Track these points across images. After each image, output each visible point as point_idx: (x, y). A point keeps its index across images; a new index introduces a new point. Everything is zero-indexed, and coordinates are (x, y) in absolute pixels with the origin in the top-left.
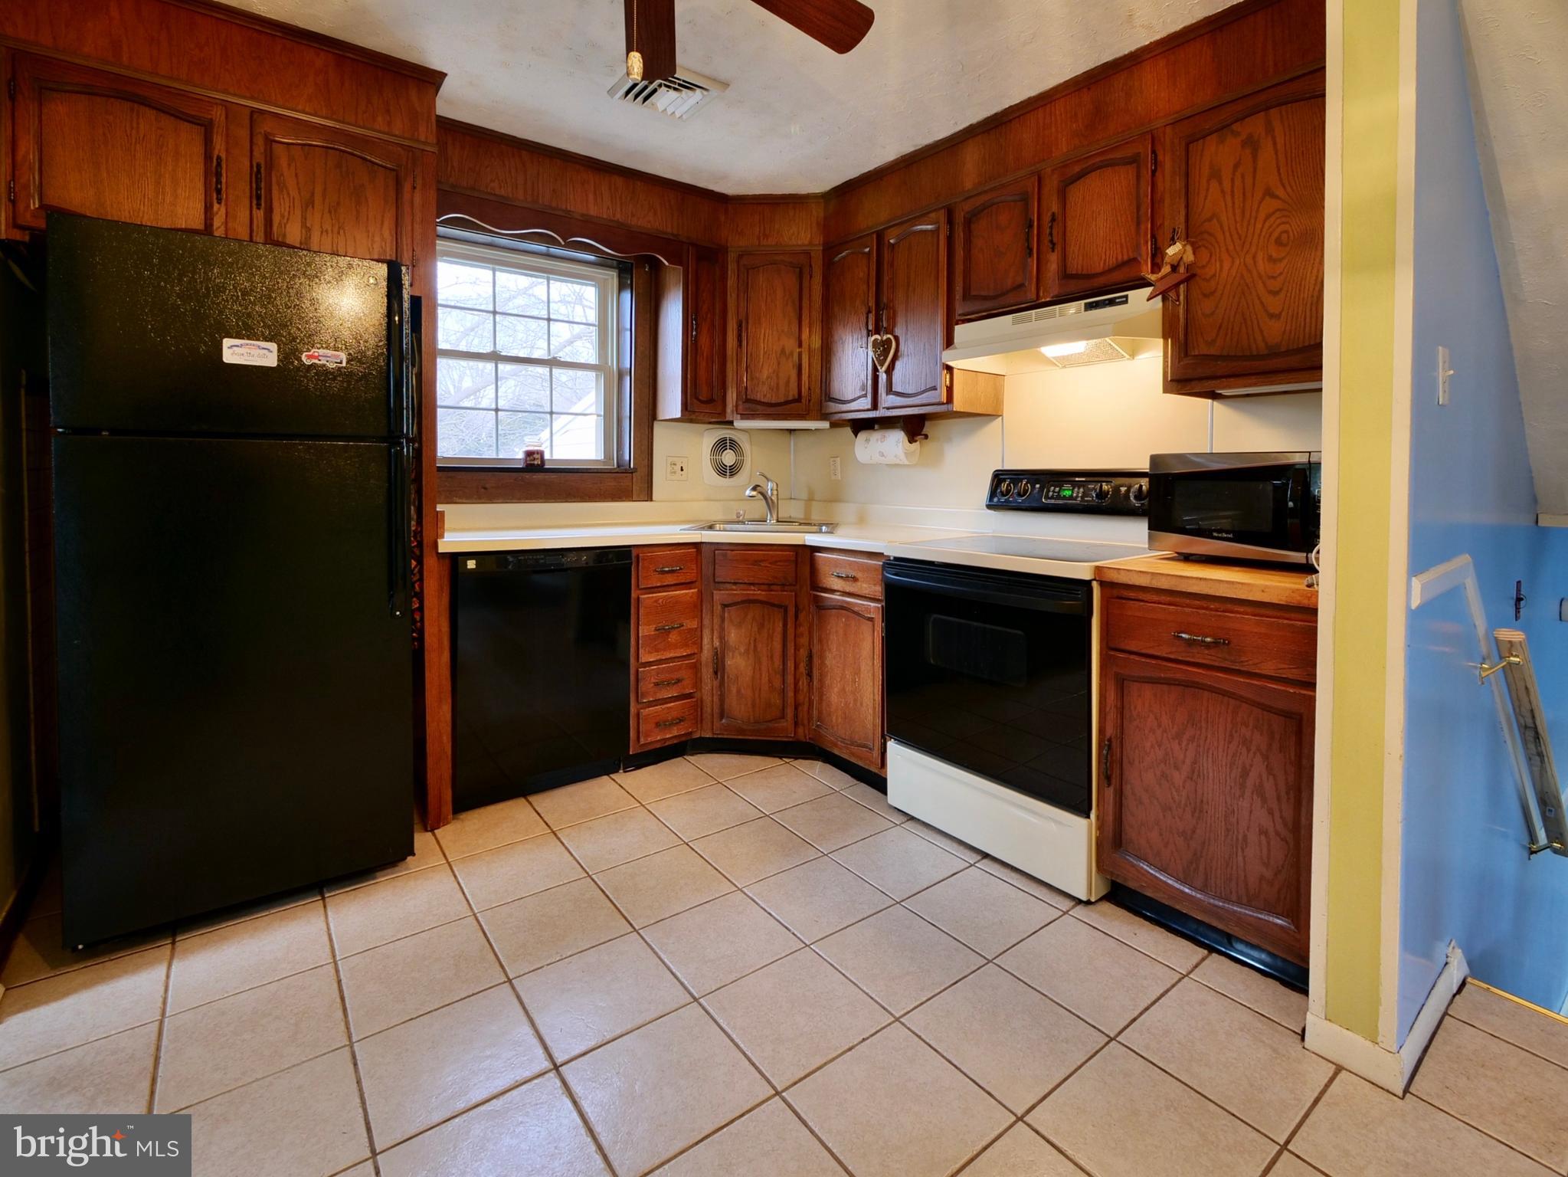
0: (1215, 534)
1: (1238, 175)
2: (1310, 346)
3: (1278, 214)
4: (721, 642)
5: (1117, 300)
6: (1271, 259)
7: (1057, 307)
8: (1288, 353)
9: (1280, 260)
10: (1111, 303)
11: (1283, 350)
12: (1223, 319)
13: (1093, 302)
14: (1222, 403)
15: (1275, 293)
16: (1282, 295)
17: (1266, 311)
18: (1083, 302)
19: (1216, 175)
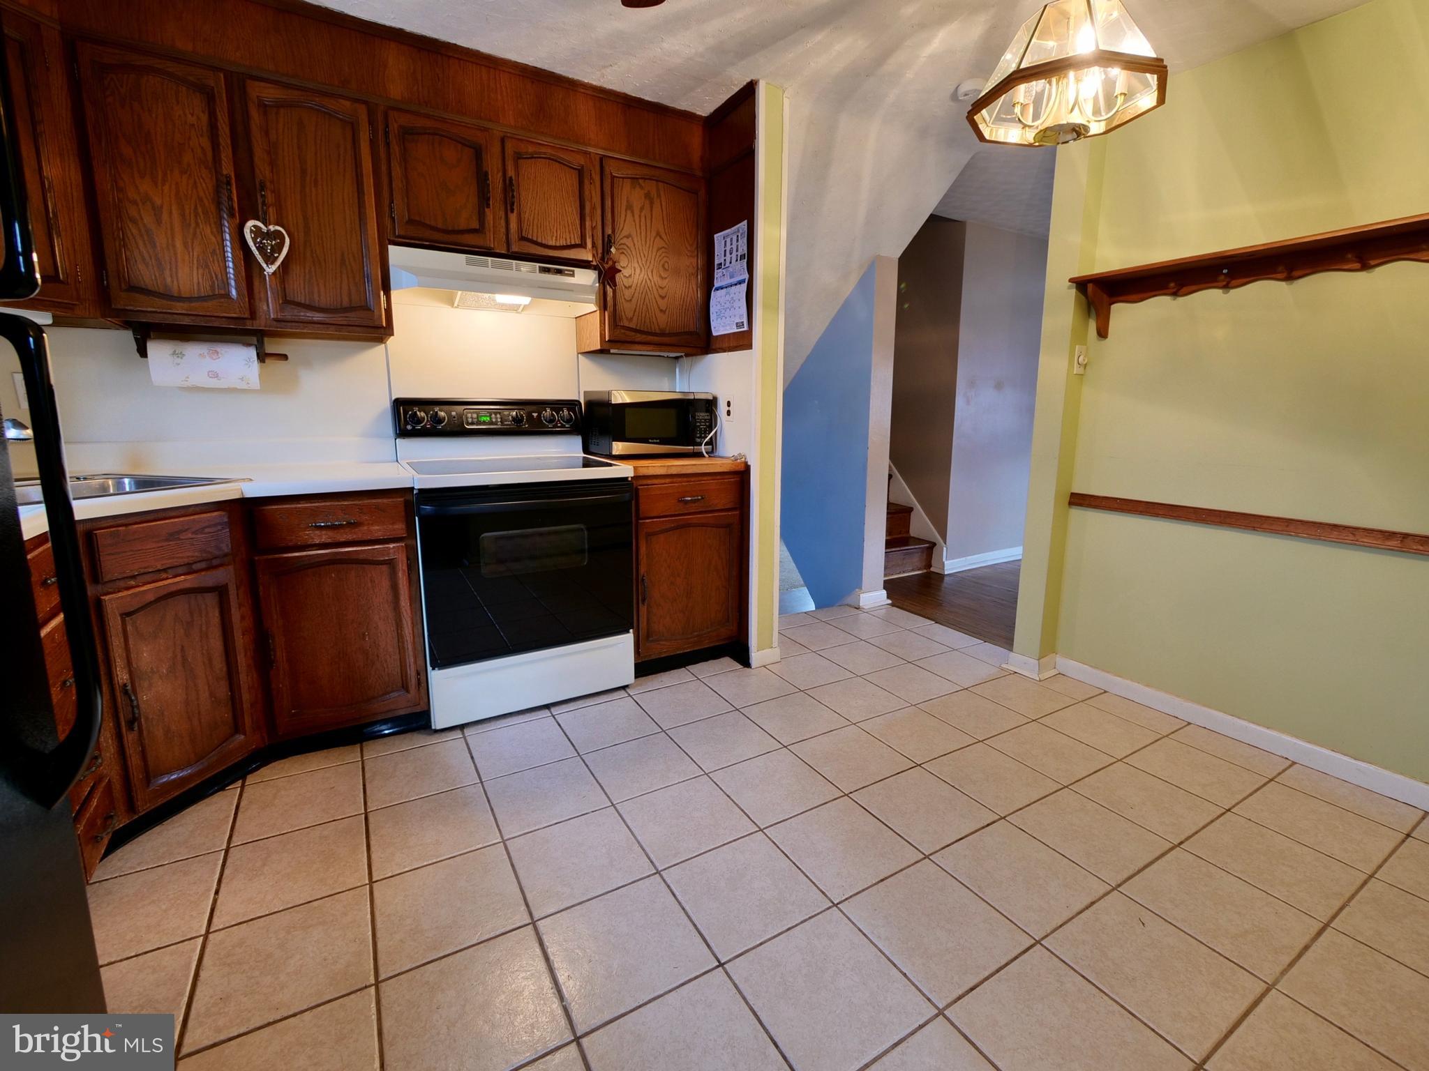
0: (650, 441)
1: (643, 214)
2: (679, 333)
3: (663, 250)
4: (131, 673)
5: (566, 272)
6: (660, 276)
7: (514, 262)
8: (670, 335)
9: (666, 278)
10: (559, 272)
11: (667, 332)
12: (636, 305)
13: (547, 268)
14: (587, 358)
15: (663, 298)
16: (666, 299)
17: (659, 308)
18: (538, 265)
19: (629, 207)
